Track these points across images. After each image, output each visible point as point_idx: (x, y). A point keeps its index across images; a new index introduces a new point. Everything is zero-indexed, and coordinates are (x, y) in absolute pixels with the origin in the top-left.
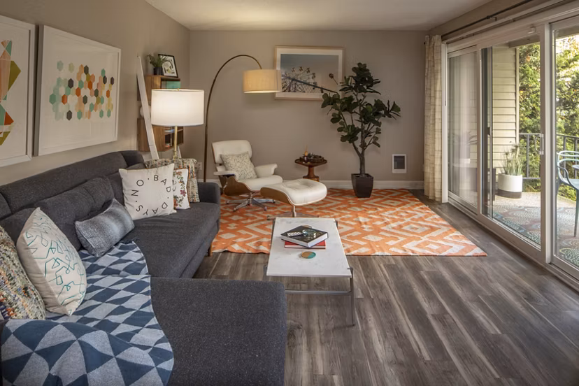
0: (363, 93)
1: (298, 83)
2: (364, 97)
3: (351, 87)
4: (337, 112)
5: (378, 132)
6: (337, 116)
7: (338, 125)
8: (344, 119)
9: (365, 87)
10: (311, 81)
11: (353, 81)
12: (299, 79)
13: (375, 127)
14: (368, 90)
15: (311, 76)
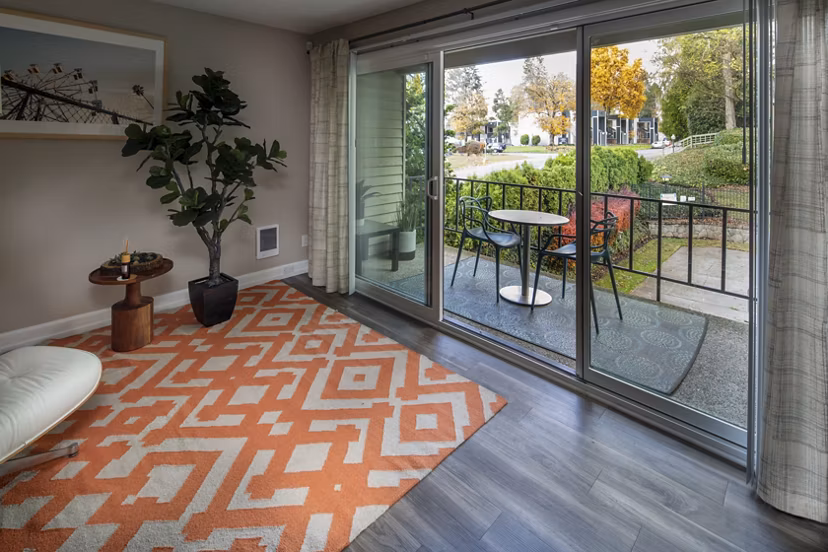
0: (217, 127)
1: (48, 101)
2: (218, 133)
3: (192, 114)
4: (162, 164)
5: (249, 196)
6: (163, 173)
7: (164, 191)
8: (177, 178)
9: (220, 115)
10: (86, 98)
11: (196, 102)
12: (52, 92)
13: (242, 188)
14: (225, 120)
15: (86, 88)
